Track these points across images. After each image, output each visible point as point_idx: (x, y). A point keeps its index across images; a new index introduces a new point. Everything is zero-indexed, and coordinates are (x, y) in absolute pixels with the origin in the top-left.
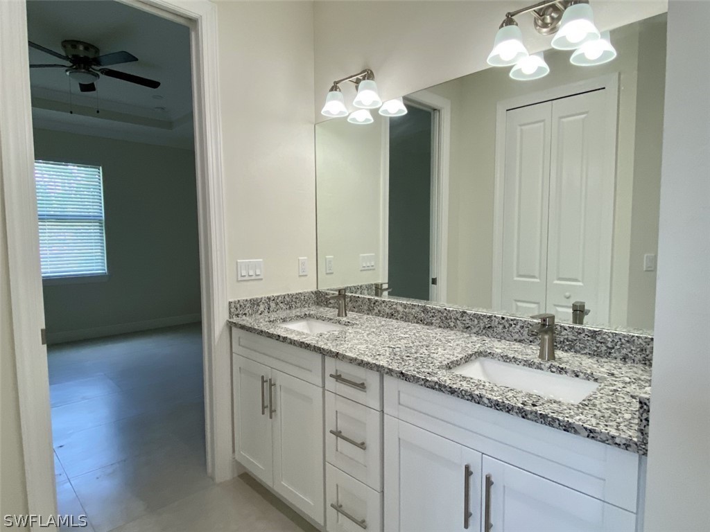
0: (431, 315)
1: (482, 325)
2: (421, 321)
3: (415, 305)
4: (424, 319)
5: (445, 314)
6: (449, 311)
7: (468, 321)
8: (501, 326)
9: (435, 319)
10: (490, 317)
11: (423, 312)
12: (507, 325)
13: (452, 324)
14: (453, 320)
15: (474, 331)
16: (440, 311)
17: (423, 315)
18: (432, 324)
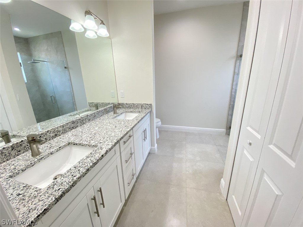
0: (76, 123)
1: (93, 117)
2: (73, 128)
3: (68, 123)
4: (74, 127)
5: (82, 120)
6: (83, 117)
7: (89, 118)
8: (97, 114)
9: (78, 123)
10: (94, 113)
11: (73, 124)
12: (98, 113)
13: (85, 122)
14: (85, 120)
15: (91, 120)
16: (79, 120)
17: (73, 125)
18: (77, 126)
